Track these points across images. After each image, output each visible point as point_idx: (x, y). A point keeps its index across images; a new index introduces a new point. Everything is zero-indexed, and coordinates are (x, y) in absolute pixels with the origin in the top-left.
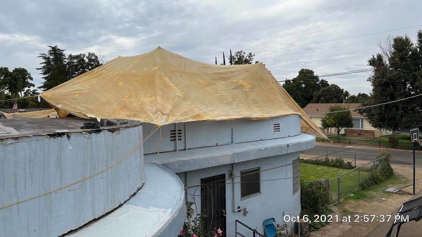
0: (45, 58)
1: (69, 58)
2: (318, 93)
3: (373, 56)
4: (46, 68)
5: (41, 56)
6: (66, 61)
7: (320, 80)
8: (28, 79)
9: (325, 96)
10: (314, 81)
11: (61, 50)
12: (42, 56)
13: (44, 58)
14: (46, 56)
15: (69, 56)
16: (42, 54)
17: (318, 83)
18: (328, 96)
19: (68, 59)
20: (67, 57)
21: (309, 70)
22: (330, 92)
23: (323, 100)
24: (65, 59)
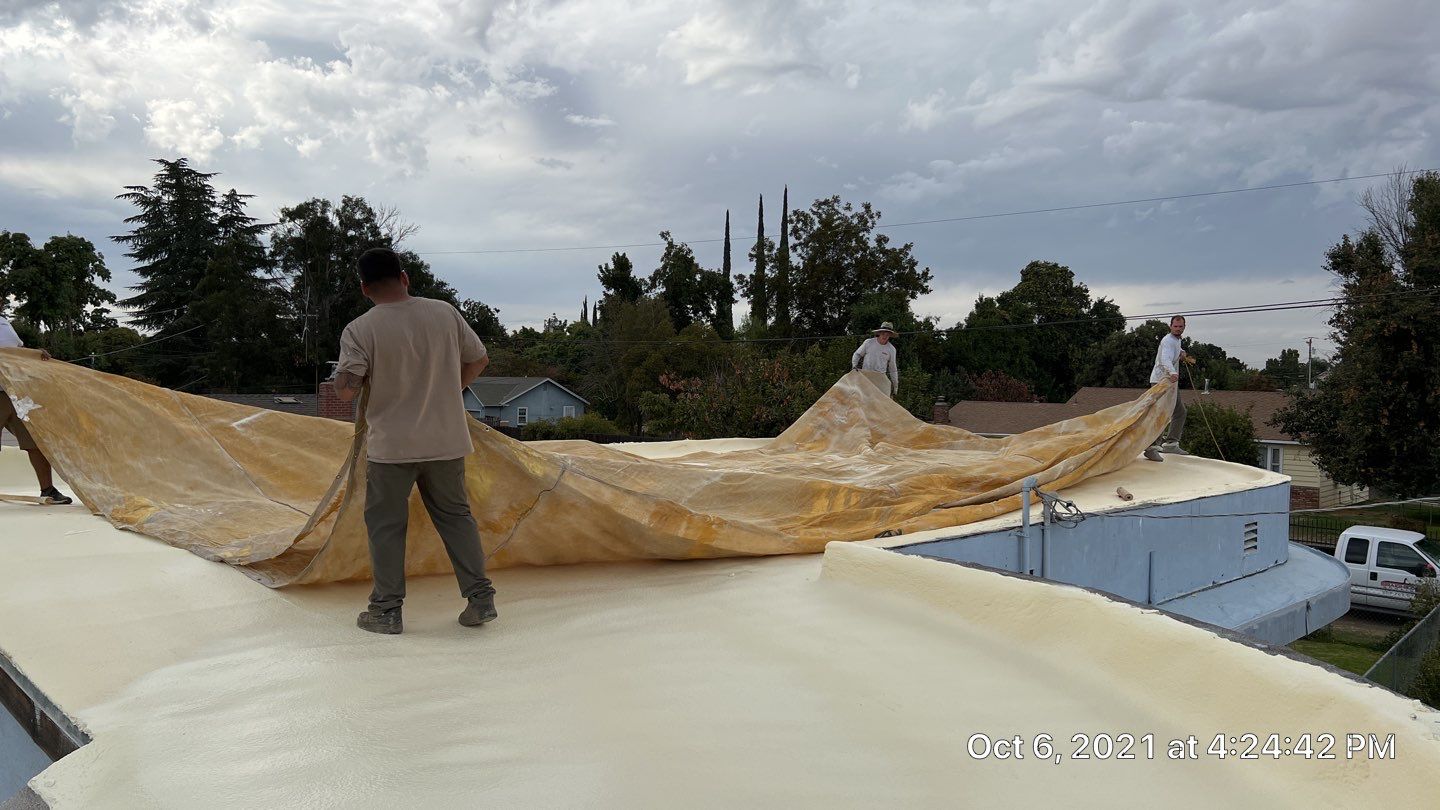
0: (145, 201)
1: (226, 203)
2: (1100, 348)
3: (1346, 238)
4: (146, 236)
5: (128, 195)
6: (215, 214)
7: (1092, 304)
8: (95, 276)
9: (1126, 363)
10: (1072, 305)
11: (201, 175)
12: (134, 194)
13: (143, 203)
14: (149, 195)
15: (227, 196)
16: (135, 188)
17: (1085, 311)
18: (1137, 362)
19: (223, 208)
20: (219, 199)
21: (1056, 265)
22: (1147, 347)
23: (1122, 373)
24: (213, 204)
